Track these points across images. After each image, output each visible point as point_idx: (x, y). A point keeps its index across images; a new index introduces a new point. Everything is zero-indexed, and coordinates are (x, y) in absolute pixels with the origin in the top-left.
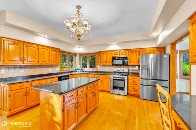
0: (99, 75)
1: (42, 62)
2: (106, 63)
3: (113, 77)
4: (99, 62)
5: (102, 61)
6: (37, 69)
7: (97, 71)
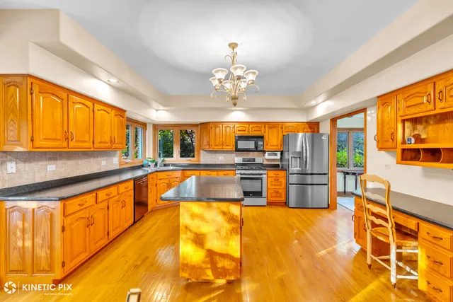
0: (209, 172)
1: (101, 142)
2: (221, 147)
3: (241, 174)
4: (205, 143)
5: (212, 142)
6: (80, 162)
7: (198, 163)
